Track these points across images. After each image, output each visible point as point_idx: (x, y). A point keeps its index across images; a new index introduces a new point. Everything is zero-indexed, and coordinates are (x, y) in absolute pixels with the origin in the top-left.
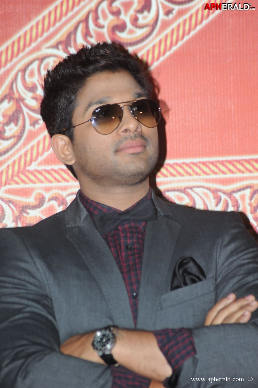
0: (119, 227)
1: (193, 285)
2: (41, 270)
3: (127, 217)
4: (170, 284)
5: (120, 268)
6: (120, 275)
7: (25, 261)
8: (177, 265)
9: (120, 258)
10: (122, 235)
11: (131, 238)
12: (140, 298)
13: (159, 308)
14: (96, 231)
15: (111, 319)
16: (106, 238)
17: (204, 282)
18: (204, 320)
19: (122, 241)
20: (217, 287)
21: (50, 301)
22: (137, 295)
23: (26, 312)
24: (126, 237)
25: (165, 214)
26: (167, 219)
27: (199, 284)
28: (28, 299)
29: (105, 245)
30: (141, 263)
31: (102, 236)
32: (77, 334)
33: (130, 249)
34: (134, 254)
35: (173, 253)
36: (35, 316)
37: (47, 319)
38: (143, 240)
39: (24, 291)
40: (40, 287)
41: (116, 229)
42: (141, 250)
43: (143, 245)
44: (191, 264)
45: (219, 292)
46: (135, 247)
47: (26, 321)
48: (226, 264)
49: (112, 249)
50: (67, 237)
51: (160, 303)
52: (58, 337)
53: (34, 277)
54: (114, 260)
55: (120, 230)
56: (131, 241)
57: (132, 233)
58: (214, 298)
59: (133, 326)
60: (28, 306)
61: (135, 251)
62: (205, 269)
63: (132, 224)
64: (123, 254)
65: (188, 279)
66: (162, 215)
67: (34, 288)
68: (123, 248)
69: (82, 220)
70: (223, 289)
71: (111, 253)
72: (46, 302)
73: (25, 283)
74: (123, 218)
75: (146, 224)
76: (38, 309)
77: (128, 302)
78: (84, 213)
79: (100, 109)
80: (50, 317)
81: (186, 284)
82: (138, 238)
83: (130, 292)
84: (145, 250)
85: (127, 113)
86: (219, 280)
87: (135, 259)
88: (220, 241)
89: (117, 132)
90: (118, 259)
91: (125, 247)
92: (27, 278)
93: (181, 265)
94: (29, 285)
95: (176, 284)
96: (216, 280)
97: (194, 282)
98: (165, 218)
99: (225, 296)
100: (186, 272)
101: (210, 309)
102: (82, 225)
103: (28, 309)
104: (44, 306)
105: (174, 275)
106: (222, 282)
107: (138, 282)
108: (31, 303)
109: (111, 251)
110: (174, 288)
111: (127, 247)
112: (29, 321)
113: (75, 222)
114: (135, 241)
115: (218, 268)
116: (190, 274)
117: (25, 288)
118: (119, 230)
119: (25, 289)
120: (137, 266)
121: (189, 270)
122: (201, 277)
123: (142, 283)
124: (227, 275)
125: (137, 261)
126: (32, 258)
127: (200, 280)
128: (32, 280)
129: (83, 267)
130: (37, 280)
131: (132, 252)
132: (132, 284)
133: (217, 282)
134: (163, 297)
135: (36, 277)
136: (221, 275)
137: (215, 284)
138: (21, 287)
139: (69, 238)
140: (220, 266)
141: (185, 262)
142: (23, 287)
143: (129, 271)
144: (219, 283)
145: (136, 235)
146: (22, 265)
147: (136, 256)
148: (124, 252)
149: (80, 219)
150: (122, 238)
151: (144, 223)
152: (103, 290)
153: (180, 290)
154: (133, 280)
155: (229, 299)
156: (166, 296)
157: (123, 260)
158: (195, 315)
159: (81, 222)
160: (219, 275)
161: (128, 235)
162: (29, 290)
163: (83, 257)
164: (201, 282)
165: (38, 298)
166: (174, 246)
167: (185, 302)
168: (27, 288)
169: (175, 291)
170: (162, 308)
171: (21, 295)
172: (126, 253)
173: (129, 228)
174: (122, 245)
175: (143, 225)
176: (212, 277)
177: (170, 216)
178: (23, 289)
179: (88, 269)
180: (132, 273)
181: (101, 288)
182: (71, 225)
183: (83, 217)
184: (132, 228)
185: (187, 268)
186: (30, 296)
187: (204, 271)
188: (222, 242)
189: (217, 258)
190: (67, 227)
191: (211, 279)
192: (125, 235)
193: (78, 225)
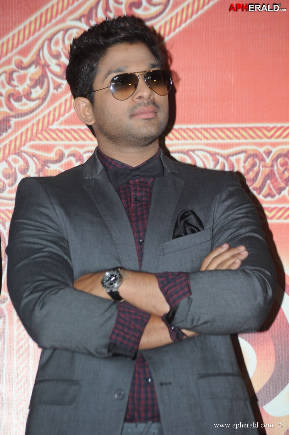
0: (131, 182)
1: (193, 235)
2: (60, 216)
3: (138, 173)
4: (172, 234)
5: (129, 217)
6: (129, 223)
7: (46, 207)
8: (180, 217)
9: (130, 208)
10: (133, 188)
11: (141, 191)
12: (146, 244)
13: (162, 254)
14: (110, 184)
15: (119, 261)
16: (118, 191)
17: (202, 232)
18: (200, 265)
19: (132, 194)
20: (213, 237)
21: (66, 243)
22: (143, 242)
23: (45, 252)
24: (136, 191)
25: (172, 172)
26: (173, 176)
27: (198, 234)
28: (47, 240)
29: (117, 196)
30: (148, 213)
31: (115, 188)
32: (90, 272)
33: (139, 201)
34: (142, 206)
35: (176, 206)
36: (53, 255)
37: (63, 258)
38: (151, 194)
39: (44, 233)
40: (59, 231)
41: (128, 183)
42: (149, 203)
43: (151, 198)
44: (192, 216)
45: (215, 242)
46: (144, 199)
47: (44, 259)
48: (223, 217)
49: (123, 201)
50: (84, 188)
51: (163, 249)
52: (73, 274)
53: (53, 222)
54: (123, 209)
55: (131, 184)
56: (140, 194)
57: (142, 187)
58: (210, 246)
59: (138, 268)
60: (48, 246)
61: (143, 203)
62: (203, 221)
63: (142, 179)
64: (133, 205)
65: (188, 229)
66: (169, 172)
67: (53, 231)
68: (133, 200)
69: (98, 173)
70: (219, 239)
71: (122, 203)
72: (63, 244)
73: (46, 226)
74: (134, 173)
75: (154, 179)
76: (55, 249)
77: (134, 247)
78: (100, 167)
79: (118, 77)
80: (66, 257)
81: (186, 234)
82: (147, 192)
83: (137, 239)
84: (152, 203)
85: (141, 82)
86: (216, 230)
87: (143, 210)
88: (218, 197)
89: (132, 98)
90: (127, 208)
91: (134, 199)
92: (47, 222)
93: (183, 217)
94: (48, 228)
95: (177, 233)
96: (213, 232)
97: (193, 232)
98: (171, 175)
99: (220, 246)
100: (187, 223)
101: (206, 256)
102: (98, 178)
103: (47, 249)
104: (61, 247)
105: (176, 226)
106: (218, 233)
107: (145, 230)
108: (49, 244)
109: (122, 202)
110: (175, 237)
111: (136, 200)
112: (47, 259)
113: (92, 175)
114: (143, 194)
115: (215, 221)
116: (190, 225)
117: (45, 230)
118: (130, 184)
119: (45, 232)
120: (145, 216)
121: (189, 222)
122: (200, 228)
123: (148, 232)
124: (223, 227)
125: (144, 212)
126: (53, 205)
127: (199, 231)
128: (51, 224)
129: (97, 214)
130: (56, 223)
131: (141, 204)
132: (139, 232)
133: (213, 233)
134: (166, 244)
135: (55, 221)
136: (217, 227)
137: (212, 234)
138: (41, 229)
139: (85, 188)
140: (217, 219)
141: (186, 214)
142: (43, 230)
143: (137, 221)
144: (215, 233)
145: (145, 189)
146: (43, 210)
147: (144, 207)
148: (133, 203)
149: (97, 172)
150: (132, 191)
151: (152, 179)
152: (113, 236)
153: (181, 238)
154: (140, 228)
155: (223, 248)
156: (168, 243)
157: (132, 211)
158: (193, 261)
159: (98, 175)
160: (216, 226)
161: (138, 188)
162: (49, 233)
163: (97, 206)
164: (199, 232)
165: (55, 239)
166: (178, 199)
167: (185, 249)
168: (46, 231)
169: (176, 239)
170: (165, 254)
171: (41, 237)
172: (135, 204)
173: (139, 182)
174: (132, 197)
175: (151, 181)
176: (209, 228)
177: (176, 173)
178: (43, 231)
179: (101, 217)
180: (139, 222)
181: (112, 233)
182: (89, 178)
183: (99, 170)
184: (141, 182)
185: (188, 220)
186: (49, 238)
187: (203, 223)
188: (220, 198)
189: (215, 212)
190: (85, 179)
191: (208, 230)
192: (135, 189)
193: (94, 177)
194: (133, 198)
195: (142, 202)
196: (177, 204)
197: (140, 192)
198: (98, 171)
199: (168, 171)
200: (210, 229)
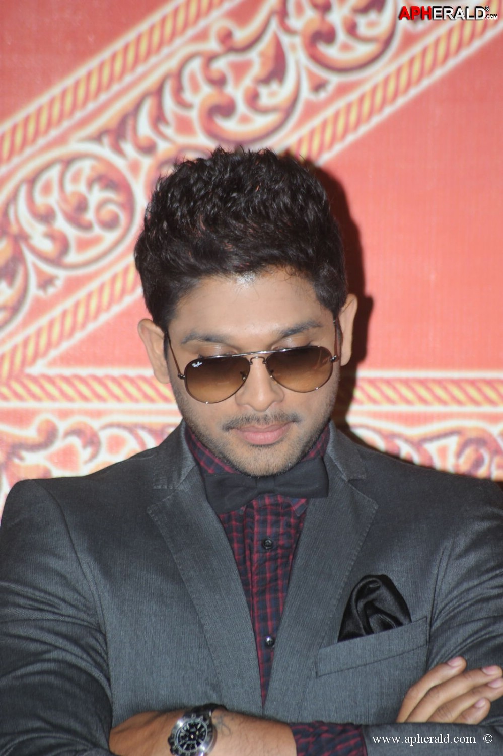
0: (254, 503)
1: (385, 634)
2: (89, 576)
3: (270, 485)
4: (339, 628)
5: (245, 584)
6: (244, 599)
7: (60, 557)
8: (356, 590)
9: (248, 563)
10: (257, 518)
11: (277, 523)
12: (278, 651)
13: (313, 673)
14: (206, 505)
15: (216, 687)
16: (224, 522)
17: (406, 626)
19: (256, 529)
20: (431, 639)
21: (101, 639)
22: (273, 642)
23: (49, 661)
24: (264, 522)
25: (352, 478)
26: (354, 488)
27: (396, 631)
28: (57, 634)
29: (222, 535)
30: (288, 577)
31: (218, 517)
33: (271, 546)
34: (275, 559)
35: (352, 563)
36: (67, 671)
37: (89, 675)
38: (299, 531)
39: (51, 616)
40: (87, 609)
41: (249, 505)
42: (292, 551)
43: (297, 541)
44: (384, 592)
45: (434, 651)
46: (281, 542)
47: (46, 678)
48: (455, 593)
49: (235, 545)
50: (150, 512)
51: (316, 664)
52: (111, 711)
53: (75, 590)
54: (234, 566)
55: (255, 507)
56: (274, 530)
57: (278, 515)
58: (424, 659)
60: (56, 648)
61: (279, 551)
62: (410, 602)
63: (280, 499)
64: (256, 557)
65: (373, 622)
66: (345, 479)
67: (71, 611)
68: (257, 546)
69: (183, 478)
70: (444, 645)
71: (230, 552)
72: (92, 642)
73: (56, 601)
74: (261, 485)
75: (307, 503)
76: (74, 655)
77: (253, 654)
78: (189, 463)
80: (97, 674)
81: (369, 631)
82: (288, 525)
83: (259, 635)
84: (301, 551)
86: (437, 624)
87: (276, 569)
88: (448, 544)
90: (242, 564)
91: (260, 542)
92: (60, 591)
93: (363, 592)
94: (63, 605)
95: (350, 627)
96: (431, 625)
97: (386, 627)
98: (350, 485)
99: (445, 662)
100: (372, 608)
101: (414, 683)
102: (182, 488)
103: (54, 655)
104: (86, 649)
105: (348, 613)
106: (443, 629)
107: (278, 617)
108: (61, 642)
109: (232, 548)
110: (345, 636)
111: (264, 544)
112: (52, 679)
113: (170, 480)
114: (281, 530)
115: (439, 600)
116: (378, 611)
117: (54, 609)
118: (252, 507)
119: (54, 613)
120: (280, 582)
121: (377, 604)
122: (402, 618)
123: (286, 620)
124: (454, 617)
125: (280, 572)
126: (75, 552)
127: (399, 624)
128: (69, 595)
129: (174, 576)
130: (79, 594)
131: (273, 553)
132: (265, 619)
133: (433, 628)
134: (323, 651)
135: (79, 588)
136: (443, 614)
137: (428, 631)
138: (46, 608)
139: (152, 514)
140: (443, 597)
141: (371, 586)
142: (50, 609)
143: (263, 592)
144: (437, 629)
145: (286, 518)
146: (53, 563)
147: (279, 560)
148: (257, 552)
149: (180, 475)
150: (256, 524)
151: (303, 501)
152: (206, 627)
153: (357, 640)
154: (269, 610)
155: (453, 668)
156: (328, 649)
157: (253, 569)
158: (382, 693)
159: (181, 481)
160: (440, 612)
161: (269, 517)
162: (62, 615)
163: (174, 557)
164: (400, 628)
165: (76, 631)
166: (359, 549)
167: (365, 665)
168: (56, 610)
169: (346, 643)
170: (319, 674)
171: (46, 624)
172: (261, 554)
173: (272, 505)
174: (256, 537)
175: (300, 504)
176: (423, 618)
177: (361, 479)
178: (50, 611)
179: (180, 582)
180: (268, 597)
181: (203, 621)
182: (162, 486)
183: (185, 472)
184: (277, 505)
185: (373, 600)
186: (63, 628)
187: (409, 605)
188: (453, 548)
189: (439, 578)
190: (155, 487)
191: (421, 622)
192: (262, 518)
193: (174, 487)
194: (257, 541)
195: (277, 549)
196: (355, 558)
197: (272, 526)
198: (183, 473)
199: (343, 477)
200: (425, 619)
